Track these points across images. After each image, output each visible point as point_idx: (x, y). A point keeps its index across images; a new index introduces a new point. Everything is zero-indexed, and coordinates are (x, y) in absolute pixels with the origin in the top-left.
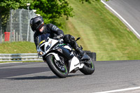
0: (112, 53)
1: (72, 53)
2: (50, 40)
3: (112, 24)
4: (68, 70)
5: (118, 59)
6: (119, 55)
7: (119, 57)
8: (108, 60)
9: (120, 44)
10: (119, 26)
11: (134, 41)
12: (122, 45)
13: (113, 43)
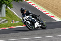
1: (35, 21)
2: (26, 16)
4: (34, 27)
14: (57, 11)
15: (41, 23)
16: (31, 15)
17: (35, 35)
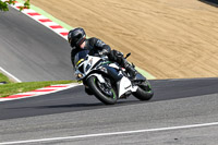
1: (120, 73)
2: (90, 57)
15: (137, 81)
16: (106, 54)
17: (52, 128)
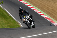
0: (3, 25)
2: (27, 16)
3: (3, 13)
5: (6, 28)
6: (6, 26)
7: (6, 27)
8: (2, 28)
9: (6, 22)
10: (6, 14)
11: (12, 20)
12: (7, 22)
13: (4, 21)
14: (52, 12)
